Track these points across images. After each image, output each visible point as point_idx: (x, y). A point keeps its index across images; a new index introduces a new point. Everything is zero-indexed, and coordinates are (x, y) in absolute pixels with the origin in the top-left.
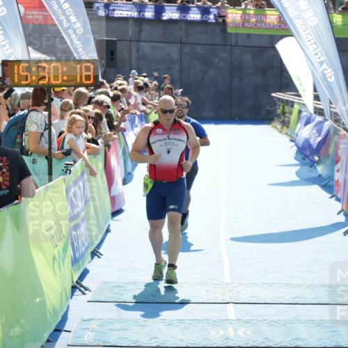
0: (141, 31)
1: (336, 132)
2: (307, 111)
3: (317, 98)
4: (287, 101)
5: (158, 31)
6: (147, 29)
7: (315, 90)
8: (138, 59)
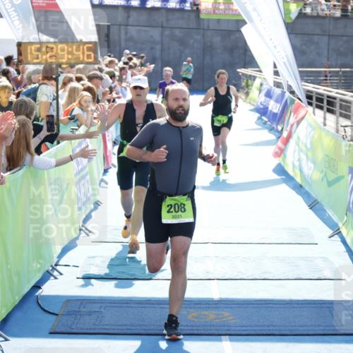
0: (128, 17)
1: (293, 101)
2: (268, 84)
3: (276, 73)
4: (250, 76)
5: (143, 17)
6: (134, 14)
7: (275, 66)
8: (127, 40)
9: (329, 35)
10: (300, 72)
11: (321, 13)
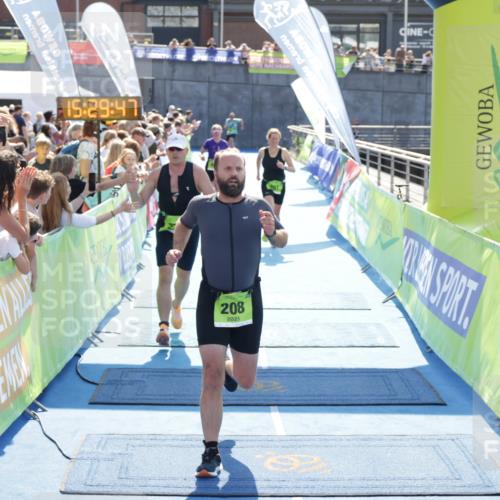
0: (174, 71)
1: (345, 160)
2: (319, 141)
3: (328, 130)
4: (301, 133)
5: (189, 71)
6: (179, 71)
7: (327, 123)
8: (172, 95)
9: (383, 91)
10: (353, 129)
11: (374, 68)
